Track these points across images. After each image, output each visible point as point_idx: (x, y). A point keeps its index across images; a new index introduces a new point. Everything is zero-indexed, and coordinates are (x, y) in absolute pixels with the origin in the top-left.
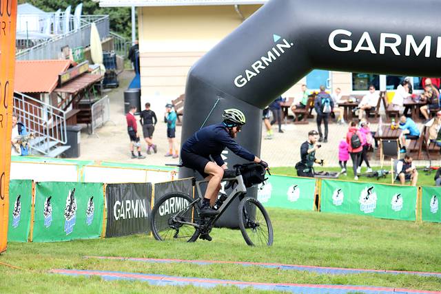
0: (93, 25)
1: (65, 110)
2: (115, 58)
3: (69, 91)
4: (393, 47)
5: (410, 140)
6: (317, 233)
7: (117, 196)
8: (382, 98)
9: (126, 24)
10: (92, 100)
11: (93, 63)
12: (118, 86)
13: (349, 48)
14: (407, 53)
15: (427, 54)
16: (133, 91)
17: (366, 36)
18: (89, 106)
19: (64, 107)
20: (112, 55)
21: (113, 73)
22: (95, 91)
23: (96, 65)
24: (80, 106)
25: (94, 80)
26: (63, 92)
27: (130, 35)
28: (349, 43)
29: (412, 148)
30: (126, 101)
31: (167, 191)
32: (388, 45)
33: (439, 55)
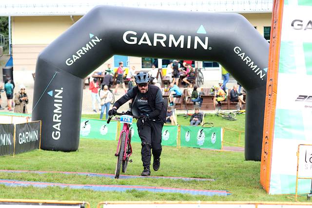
4: (162, 41)
5: (175, 98)
8: (159, 73)
9: (6, 27)
13: (135, 42)
14: (170, 46)
15: (182, 46)
16: (8, 68)
17: (145, 35)
27: (8, 34)
28: (135, 39)
29: (177, 103)
30: (4, 74)
31: (24, 129)
32: (159, 40)
33: (189, 47)
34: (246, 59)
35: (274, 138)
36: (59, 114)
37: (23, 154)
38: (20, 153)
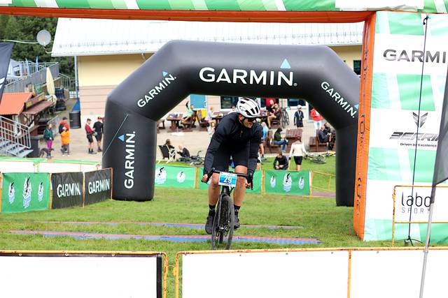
0: (48, 68)
1: (29, 126)
2: (63, 90)
3: (32, 113)
4: (242, 78)
6: (195, 202)
7: (59, 181)
9: (72, 69)
10: (47, 119)
11: (48, 94)
12: (65, 109)
13: (213, 80)
14: (251, 82)
15: (264, 83)
16: (75, 112)
17: (224, 71)
18: (45, 123)
19: (29, 124)
20: (61, 88)
21: (62, 101)
22: (50, 113)
23: (50, 95)
24: (40, 123)
25: (48, 105)
26: (28, 113)
27: (74, 76)
28: (213, 76)
30: (70, 119)
31: (94, 177)
32: (239, 77)
33: (272, 83)
34: (334, 95)
35: (368, 180)
36: (131, 160)
37: (93, 205)
38: (90, 203)
